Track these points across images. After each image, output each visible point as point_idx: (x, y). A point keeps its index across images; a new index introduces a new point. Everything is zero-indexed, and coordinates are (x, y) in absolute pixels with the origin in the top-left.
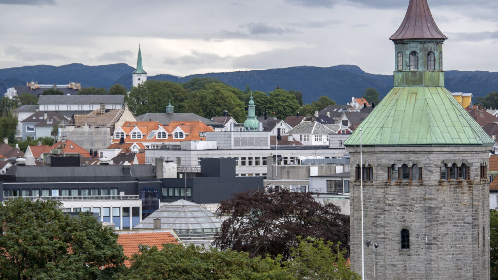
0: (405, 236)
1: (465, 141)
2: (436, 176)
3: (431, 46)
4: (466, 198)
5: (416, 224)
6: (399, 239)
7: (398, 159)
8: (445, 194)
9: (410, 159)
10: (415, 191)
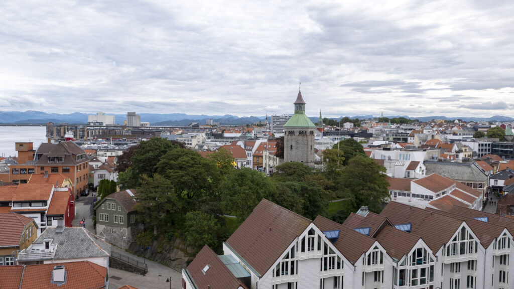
0: (291, 146)
1: (305, 126)
2: (298, 134)
3: (301, 105)
4: (305, 139)
5: (294, 144)
6: (293, 147)
7: (291, 130)
8: (300, 138)
9: (293, 130)
10: (294, 137)
